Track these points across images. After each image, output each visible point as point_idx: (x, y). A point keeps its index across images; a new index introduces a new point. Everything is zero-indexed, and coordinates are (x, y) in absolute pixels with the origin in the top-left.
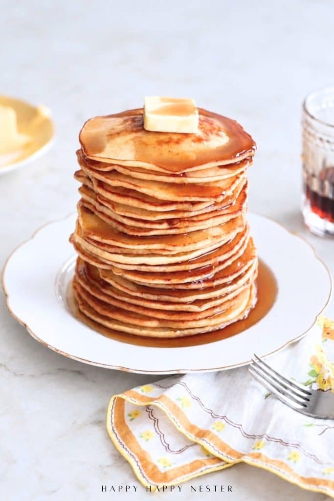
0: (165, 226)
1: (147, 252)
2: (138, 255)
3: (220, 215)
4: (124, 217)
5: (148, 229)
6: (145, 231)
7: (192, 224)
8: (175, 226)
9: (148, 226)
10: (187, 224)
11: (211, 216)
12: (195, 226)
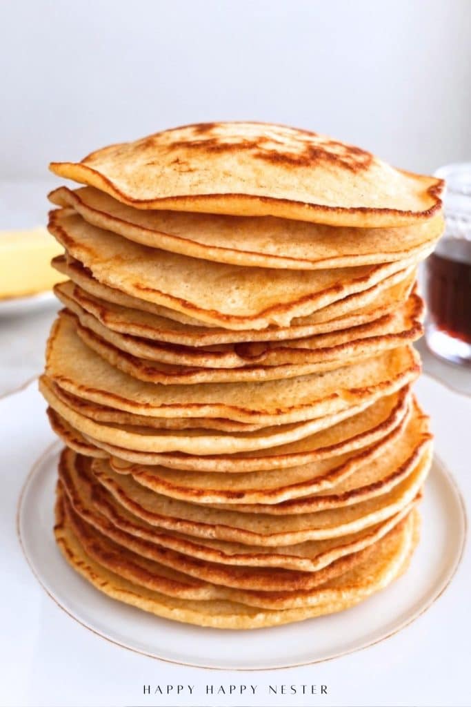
0: (232, 361)
1: (187, 426)
2: (163, 431)
3: (367, 340)
4: (126, 336)
5: (185, 367)
6: (180, 374)
7: (296, 358)
8: (257, 361)
9: (185, 361)
10: (286, 358)
11: (345, 339)
12: (307, 363)
